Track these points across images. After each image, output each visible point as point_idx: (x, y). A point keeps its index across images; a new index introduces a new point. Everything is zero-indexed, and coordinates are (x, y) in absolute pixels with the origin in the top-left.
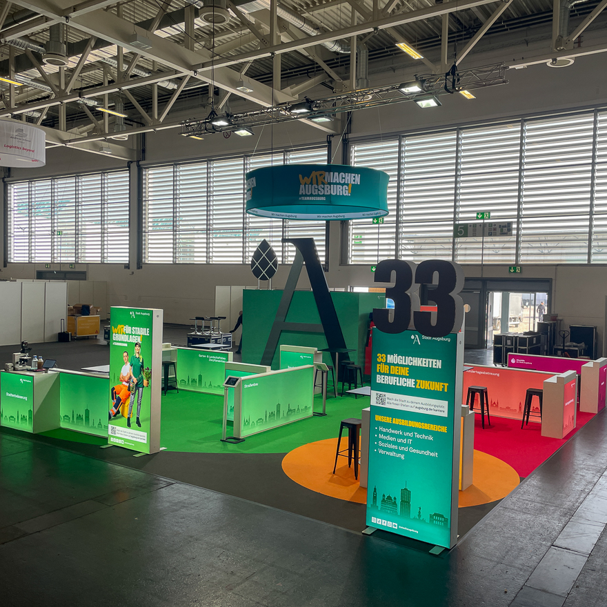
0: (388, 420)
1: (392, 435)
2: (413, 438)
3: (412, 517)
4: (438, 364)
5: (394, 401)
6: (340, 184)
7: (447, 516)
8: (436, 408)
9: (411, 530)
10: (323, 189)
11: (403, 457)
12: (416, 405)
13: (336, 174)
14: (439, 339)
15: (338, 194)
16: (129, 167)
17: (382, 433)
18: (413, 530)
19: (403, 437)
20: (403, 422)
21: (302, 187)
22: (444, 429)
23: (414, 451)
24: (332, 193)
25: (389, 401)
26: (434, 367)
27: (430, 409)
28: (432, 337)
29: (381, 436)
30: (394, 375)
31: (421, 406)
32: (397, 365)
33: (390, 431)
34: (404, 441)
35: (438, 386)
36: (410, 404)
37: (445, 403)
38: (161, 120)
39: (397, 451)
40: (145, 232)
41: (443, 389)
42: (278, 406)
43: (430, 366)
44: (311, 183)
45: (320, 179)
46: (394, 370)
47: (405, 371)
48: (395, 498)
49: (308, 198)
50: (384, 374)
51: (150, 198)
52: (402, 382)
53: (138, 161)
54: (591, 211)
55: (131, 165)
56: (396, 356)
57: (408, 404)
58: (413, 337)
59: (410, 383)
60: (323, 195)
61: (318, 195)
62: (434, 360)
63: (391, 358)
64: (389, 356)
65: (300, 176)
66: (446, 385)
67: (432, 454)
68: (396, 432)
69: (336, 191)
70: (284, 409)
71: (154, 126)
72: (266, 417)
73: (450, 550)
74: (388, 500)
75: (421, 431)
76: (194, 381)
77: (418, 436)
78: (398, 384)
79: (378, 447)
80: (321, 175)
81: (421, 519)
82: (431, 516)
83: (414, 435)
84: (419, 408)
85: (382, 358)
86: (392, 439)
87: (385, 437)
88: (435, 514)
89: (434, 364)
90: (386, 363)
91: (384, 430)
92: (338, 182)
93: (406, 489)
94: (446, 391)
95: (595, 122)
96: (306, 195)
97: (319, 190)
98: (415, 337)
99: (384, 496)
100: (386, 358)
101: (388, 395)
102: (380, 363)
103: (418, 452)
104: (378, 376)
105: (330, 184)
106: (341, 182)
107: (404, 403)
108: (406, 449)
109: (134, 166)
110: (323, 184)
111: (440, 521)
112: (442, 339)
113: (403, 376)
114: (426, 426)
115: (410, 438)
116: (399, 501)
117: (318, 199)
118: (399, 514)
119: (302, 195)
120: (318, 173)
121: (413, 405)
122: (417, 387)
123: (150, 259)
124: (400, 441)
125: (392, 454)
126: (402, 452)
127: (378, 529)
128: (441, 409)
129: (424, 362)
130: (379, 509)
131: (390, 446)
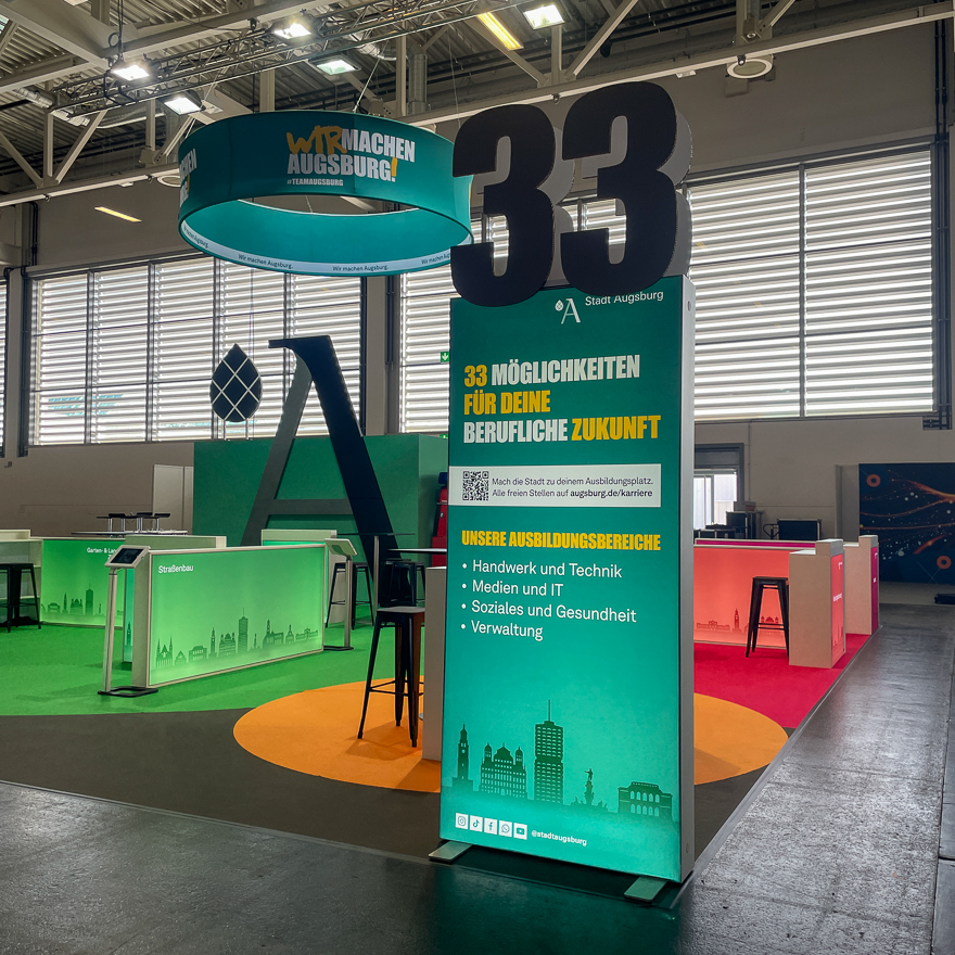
0: (496, 539)
1: (509, 578)
2: (568, 579)
3: (567, 799)
4: (629, 366)
5: (511, 486)
6: (372, 155)
7: (669, 786)
8: (629, 488)
9: (565, 840)
10: (339, 163)
11: (538, 634)
12: (572, 488)
13: (365, 134)
14: (631, 299)
15: (370, 176)
16: (7, 277)
17: (480, 576)
18: (571, 840)
19: (538, 580)
20: (539, 540)
21: (293, 158)
22: (652, 542)
23: (569, 613)
24: (357, 173)
25: (497, 487)
26: (620, 375)
27: (612, 493)
28: (613, 295)
29: (478, 586)
30: (511, 417)
31: (585, 487)
32: (520, 387)
33: (504, 568)
34: (542, 591)
35: (630, 427)
36: (556, 488)
37: (653, 471)
38: (59, 178)
39: (524, 621)
40: (34, 391)
41: (647, 432)
42: (243, 623)
43: (610, 376)
44: (313, 151)
45: (331, 142)
46: (510, 403)
47: (540, 401)
48: (519, 753)
49: (306, 181)
50: (484, 418)
51: (45, 332)
52: (533, 432)
53: (23, 268)
54: (802, 331)
55: (12, 274)
56: (514, 364)
57: (549, 488)
58: (559, 306)
59: (555, 430)
60: (339, 176)
61: (328, 176)
62: (621, 359)
63: (502, 373)
64: (495, 367)
65: (289, 136)
66: (655, 419)
67: (621, 616)
68: (519, 569)
69: (364, 168)
70: (256, 631)
71: (45, 190)
72: (213, 643)
73: (679, 886)
74: (502, 761)
75: (586, 557)
76: (76, 603)
77: (580, 571)
78: (521, 439)
79: (469, 616)
80: (333, 134)
81: (595, 802)
82: (623, 794)
83: (568, 569)
84: (581, 494)
85: (477, 375)
86: (507, 589)
87: (488, 588)
88: (635, 787)
89: (620, 367)
90: (489, 388)
91: (486, 568)
92: (369, 151)
93: (549, 724)
94: (654, 435)
95: (801, 186)
96: (302, 176)
97: (328, 165)
98: (566, 303)
99: (488, 749)
100: (489, 374)
101: (496, 472)
102: (471, 390)
103: (579, 614)
104: (467, 424)
105: (352, 153)
106: (375, 152)
107: (538, 488)
108: (547, 612)
109: (16, 277)
110: (338, 152)
111: (648, 803)
112: (641, 296)
113: (534, 416)
114: (602, 541)
115: (557, 579)
116: (529, 761)
117: (328, 182)
118: (531, 797)
119: (294, 175)
120: (327, 130)
121: (562, 488)
122: (576, 437)
123: (43, 438)
124: (528, 591)
125: (507, 631)
126: (537, 622)
127: (474, 848)
128: (643, 488)
129: (591, 369)
130: (476, 788)
131: (503, 610)
